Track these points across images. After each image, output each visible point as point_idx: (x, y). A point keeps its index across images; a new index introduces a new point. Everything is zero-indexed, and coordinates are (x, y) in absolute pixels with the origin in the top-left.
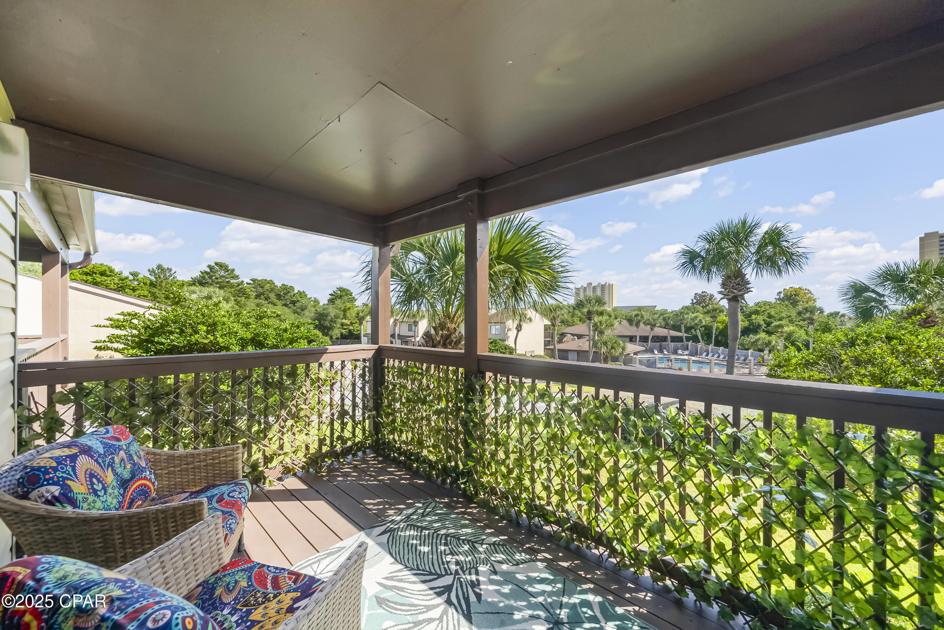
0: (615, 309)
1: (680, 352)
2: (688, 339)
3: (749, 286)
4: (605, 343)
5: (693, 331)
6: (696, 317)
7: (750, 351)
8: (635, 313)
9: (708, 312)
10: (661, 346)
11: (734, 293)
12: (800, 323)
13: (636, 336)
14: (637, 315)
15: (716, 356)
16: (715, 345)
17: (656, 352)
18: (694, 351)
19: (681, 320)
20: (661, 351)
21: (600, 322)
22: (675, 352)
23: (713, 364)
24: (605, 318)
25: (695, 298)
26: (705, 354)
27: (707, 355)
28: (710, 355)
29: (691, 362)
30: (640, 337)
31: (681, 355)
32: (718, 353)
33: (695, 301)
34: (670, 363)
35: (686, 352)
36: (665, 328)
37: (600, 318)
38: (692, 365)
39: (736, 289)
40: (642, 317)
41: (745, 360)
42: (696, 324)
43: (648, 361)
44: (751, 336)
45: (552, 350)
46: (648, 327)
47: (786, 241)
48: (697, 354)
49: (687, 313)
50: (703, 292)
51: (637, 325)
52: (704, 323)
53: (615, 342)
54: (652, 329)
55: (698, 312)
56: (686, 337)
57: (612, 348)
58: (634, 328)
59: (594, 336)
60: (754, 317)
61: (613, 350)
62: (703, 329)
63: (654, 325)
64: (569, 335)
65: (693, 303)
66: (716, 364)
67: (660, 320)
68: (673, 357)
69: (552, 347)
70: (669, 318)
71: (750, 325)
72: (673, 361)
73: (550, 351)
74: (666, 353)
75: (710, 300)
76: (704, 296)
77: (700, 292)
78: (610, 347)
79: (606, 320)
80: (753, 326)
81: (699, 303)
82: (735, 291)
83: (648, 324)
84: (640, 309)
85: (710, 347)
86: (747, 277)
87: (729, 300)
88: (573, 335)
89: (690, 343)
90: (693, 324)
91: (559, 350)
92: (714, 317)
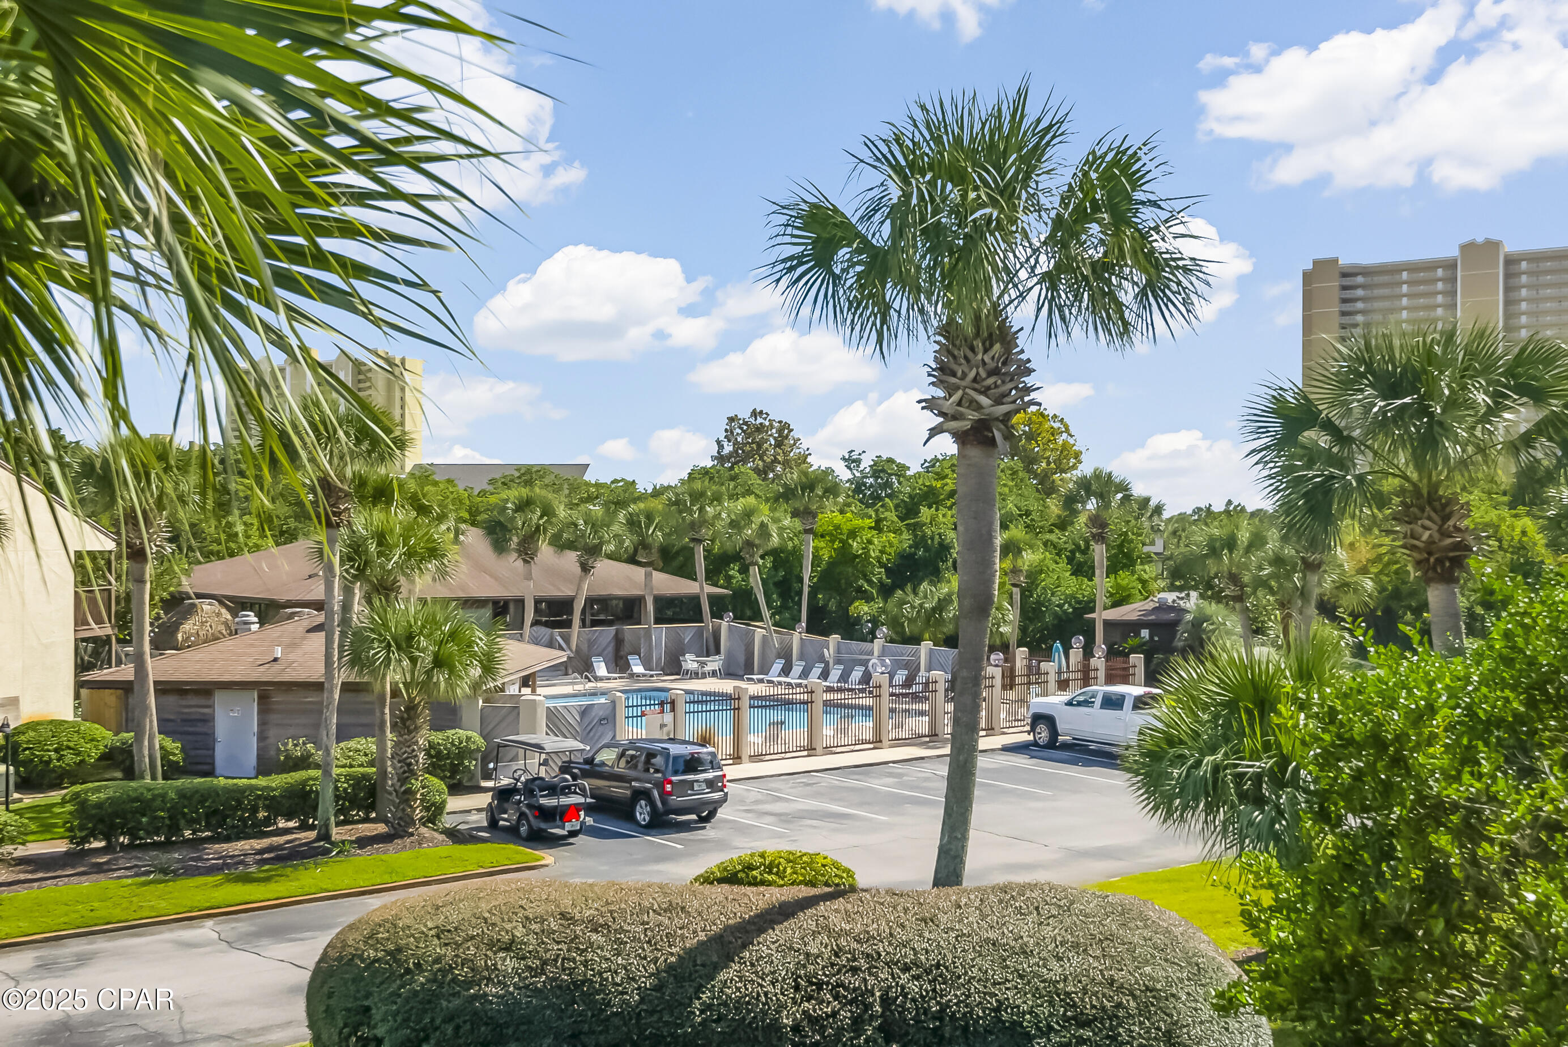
0: (424, 474)
1: (690, 662)
2: (719, 604)
3: (1030, 381)
4: (406, 642)
5: (734, 571)
6: (748, 514)
7: (926, 645)
8: (514, 494)
9: (788, 494)
10: (619, 641)
11: (979, 407)
12: (1052, 537)
13: (520, 602)
14: (524, 505)
15: (817, 671)
16: (809, 630)
17: (601, 669)
18: (741, 658)
19: (693, 526)
20: (619, 663)
21: (381, 538)
22: (673, 667)
23: (818, 707)
24: (400, 515)
25: (729, 434)
26: (778, 666)
27: (786, 671)
28: (797, 669)
29: (745, 703)
30: (538, 602)
31: (696, 675)
32: (822, 659)
33: (728, 448)
34: (668, 718)
35: (714, 663)
36: (632, 560)
37: (378, 516)
38: (749, 715)
39: (985, 392)
40: (548, 512)
41: (909, 682)
42: (749, 544)
43: (585, 711)
44: (924, 586)
45: (126, 688)
46: (571, 559)
47: (1154, 204)
48: (749, 668)
49: (717, 498)
50: (755, 414)
51: (527, 551)
52: (775, 540)
53: (453, 635)
54: (585, 568)
55: (749, 492)
56: (713, 599)
57: (439, 662)
58: (513, 562)
59: (346, 607)
60: (925, 513)
61: (441, 678)
62: (769, 559)
63: (593, 551)
64: (207, 607)
65: (720, 458)
66: (826, 703)
67: (616, 528)
68: (678, 686)
69: (126, 672)
70: (649, 517)
71: (916, 545)
72: (681, 706)
73: (110, 697)
74: (638, 669)
75: (779, 444)
76: (760, 429)
77: (745, 414)
78: (426, 660)
79: (408, 531)
80: (927, 549)
81: (740, 456)
82: (984, 400)
83: (571, 546)
84: (528, 475)
85: (797, 637)
86: (1021, 341)
87: (961, 438)
88: (238, 604)
89: (724, 625)
90: (739, 540)
91: (164, 689)
92: (804, 514)
